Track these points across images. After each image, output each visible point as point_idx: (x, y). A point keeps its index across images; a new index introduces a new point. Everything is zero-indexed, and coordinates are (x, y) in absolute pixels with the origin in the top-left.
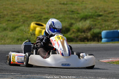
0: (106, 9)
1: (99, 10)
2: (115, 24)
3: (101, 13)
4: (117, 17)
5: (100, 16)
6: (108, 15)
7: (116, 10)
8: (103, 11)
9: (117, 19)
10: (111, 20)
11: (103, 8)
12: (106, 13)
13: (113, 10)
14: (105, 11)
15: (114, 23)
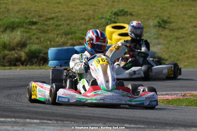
0: (41, 13)
1: (29, 13)
2: (61, 38)
3: (35, 20)
4: (60, 25)
5: (34, 23)
6: (46, 23)
7: (56, 15)
8: (37, 17)
9: (62, 29)
10: (52, 30)
11: (36, 11)
12: (41, 19)
13: (53, 15)
14: (40, 16)
15: (58, 35)
